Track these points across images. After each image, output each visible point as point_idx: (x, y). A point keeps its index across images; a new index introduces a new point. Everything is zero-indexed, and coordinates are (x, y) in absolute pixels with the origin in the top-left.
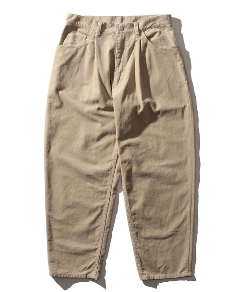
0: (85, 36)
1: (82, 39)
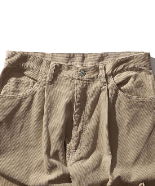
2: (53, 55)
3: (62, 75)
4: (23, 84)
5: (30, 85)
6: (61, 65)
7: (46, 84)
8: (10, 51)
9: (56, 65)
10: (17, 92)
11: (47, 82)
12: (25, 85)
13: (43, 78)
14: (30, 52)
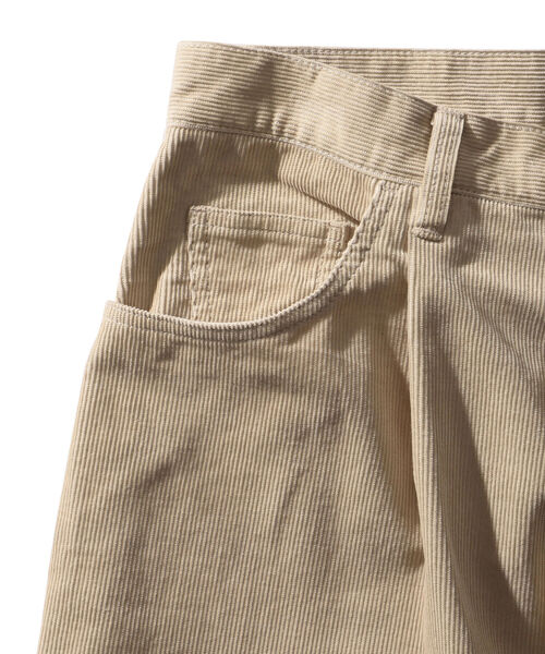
0: (336, 222)
1: (315, 252)
2: (456, 63)
3: (502, 188)
4: (285, 244)
5: (327, 251)
6: (492, 129)
7: (412, 241)
8: (198, 46)
9: (466, 127)
10: (250, 295)
11: (417, 230)
12: (300, 251)
13: (388, 205)
14: (316, 50)
